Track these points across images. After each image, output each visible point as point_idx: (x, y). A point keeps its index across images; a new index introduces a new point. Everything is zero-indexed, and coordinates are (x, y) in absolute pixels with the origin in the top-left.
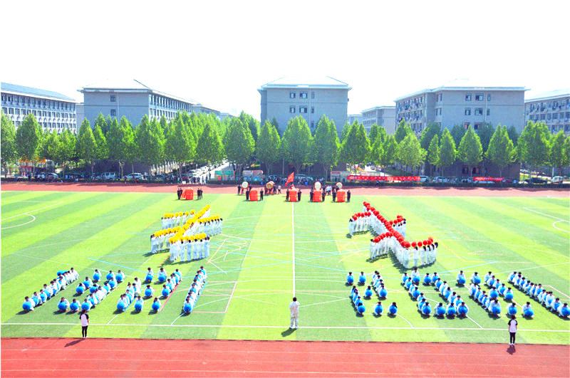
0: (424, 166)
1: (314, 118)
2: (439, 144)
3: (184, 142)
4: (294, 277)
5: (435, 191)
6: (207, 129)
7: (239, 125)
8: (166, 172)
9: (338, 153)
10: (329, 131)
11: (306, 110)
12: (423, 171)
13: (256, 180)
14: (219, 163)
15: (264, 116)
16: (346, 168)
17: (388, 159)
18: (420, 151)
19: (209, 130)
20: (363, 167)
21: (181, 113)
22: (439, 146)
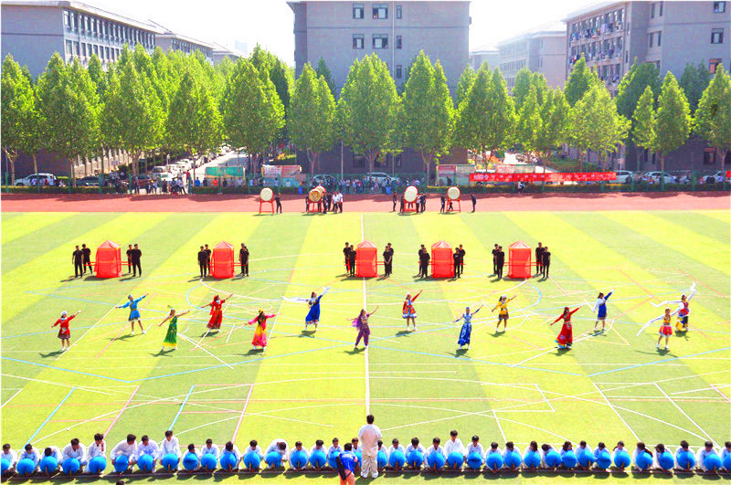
0: (623, 153)
1: (401, 57)
2: (656, 105)
3: (140, 110)
4: (367, 373)
5: (648, 200)
6: (187, 83)
7: (251, 75)
8: (106, 171)
9: (452, 128)
10: (433, 85)
11: (385, 42)
12: (621, 161)
13: (288, 185)
14: (213, 152)
15: (301, 54)
16: (466, 158)
17: (552, 139)
18: (616, 120)
19: (190, 85)
20: (500, 156)
21: (131, 51)
22: (655, 109)
